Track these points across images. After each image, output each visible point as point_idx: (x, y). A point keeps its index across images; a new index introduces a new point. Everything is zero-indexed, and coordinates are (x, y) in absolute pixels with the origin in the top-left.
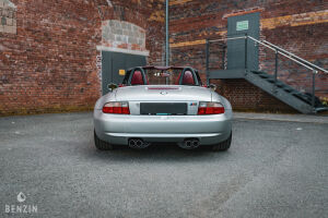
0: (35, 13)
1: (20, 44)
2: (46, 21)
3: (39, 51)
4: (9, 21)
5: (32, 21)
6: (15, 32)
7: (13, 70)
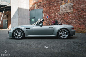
0: (79, 4)
1: (74, 14)
2: (82, 5)
3: (80, 15)
4: (71, 9)
5: (78, 7)
6: (73, 11)
7: (72, 21)
